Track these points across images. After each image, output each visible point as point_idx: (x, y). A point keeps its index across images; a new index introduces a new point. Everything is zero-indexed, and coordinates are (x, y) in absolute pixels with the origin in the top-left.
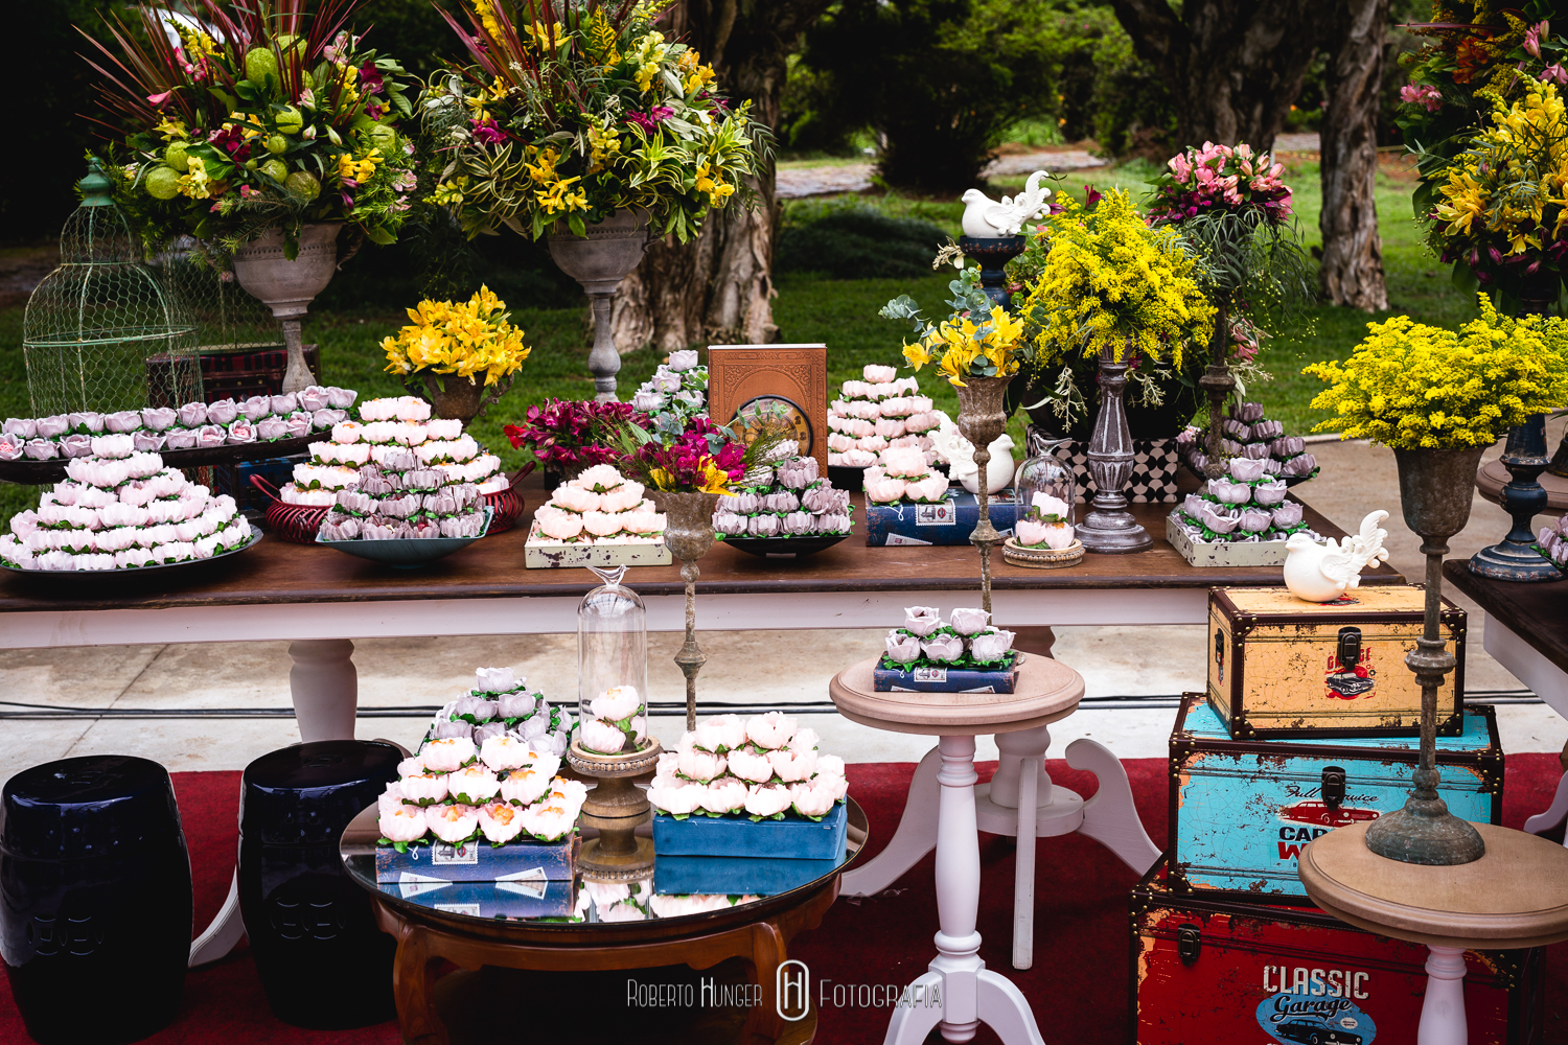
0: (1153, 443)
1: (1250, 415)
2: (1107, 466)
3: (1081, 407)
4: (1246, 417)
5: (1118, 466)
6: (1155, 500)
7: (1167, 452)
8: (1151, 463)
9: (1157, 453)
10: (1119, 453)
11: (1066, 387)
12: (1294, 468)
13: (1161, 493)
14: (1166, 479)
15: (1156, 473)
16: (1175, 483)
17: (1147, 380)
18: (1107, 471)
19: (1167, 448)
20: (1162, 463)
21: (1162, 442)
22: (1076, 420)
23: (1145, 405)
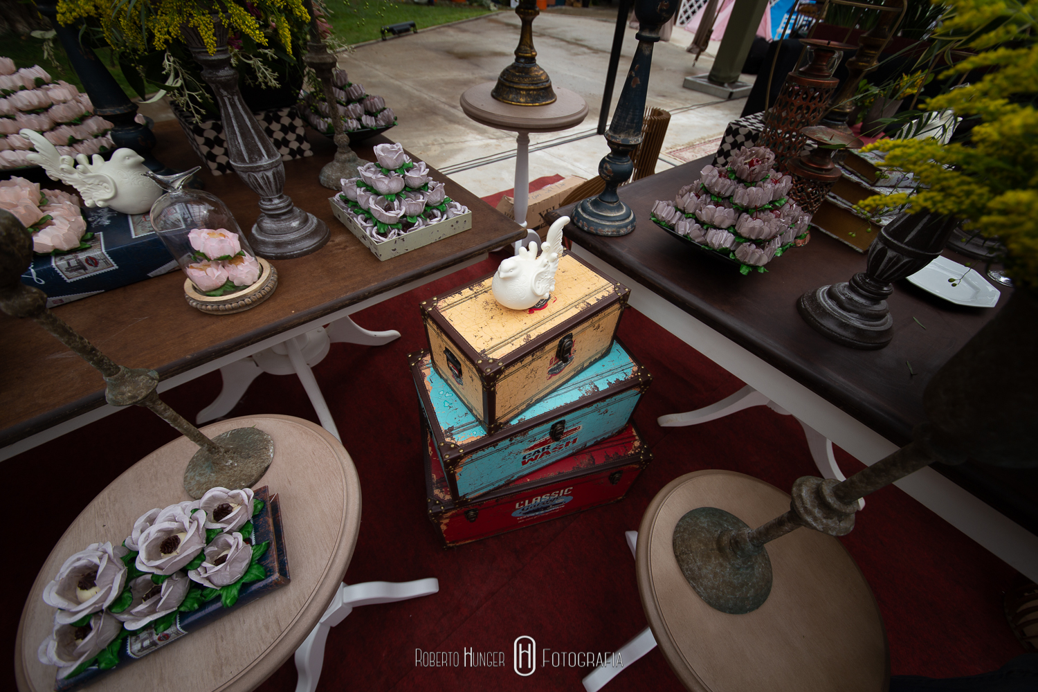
0: (280, 113)
1: (341, 82)
2: (258, 176)
3: (202, 96)
4: (339, 84)
5: (270, 174)
6: (298, 157)
7: (293, 119)
8: (285, 129)
9: (286, 121)
10: (265, 161)
11: (177, 76)
12: (384, 121)
13: (300, 151)
14: (300, 139)
15: (291, 137)
16: (307, 142)
17: (256, 62)
18: (260, 181)
19: (292, 116)
20: (292, 128)
21: (286, 111)
22: (203, 111)
23: (263, 86)
